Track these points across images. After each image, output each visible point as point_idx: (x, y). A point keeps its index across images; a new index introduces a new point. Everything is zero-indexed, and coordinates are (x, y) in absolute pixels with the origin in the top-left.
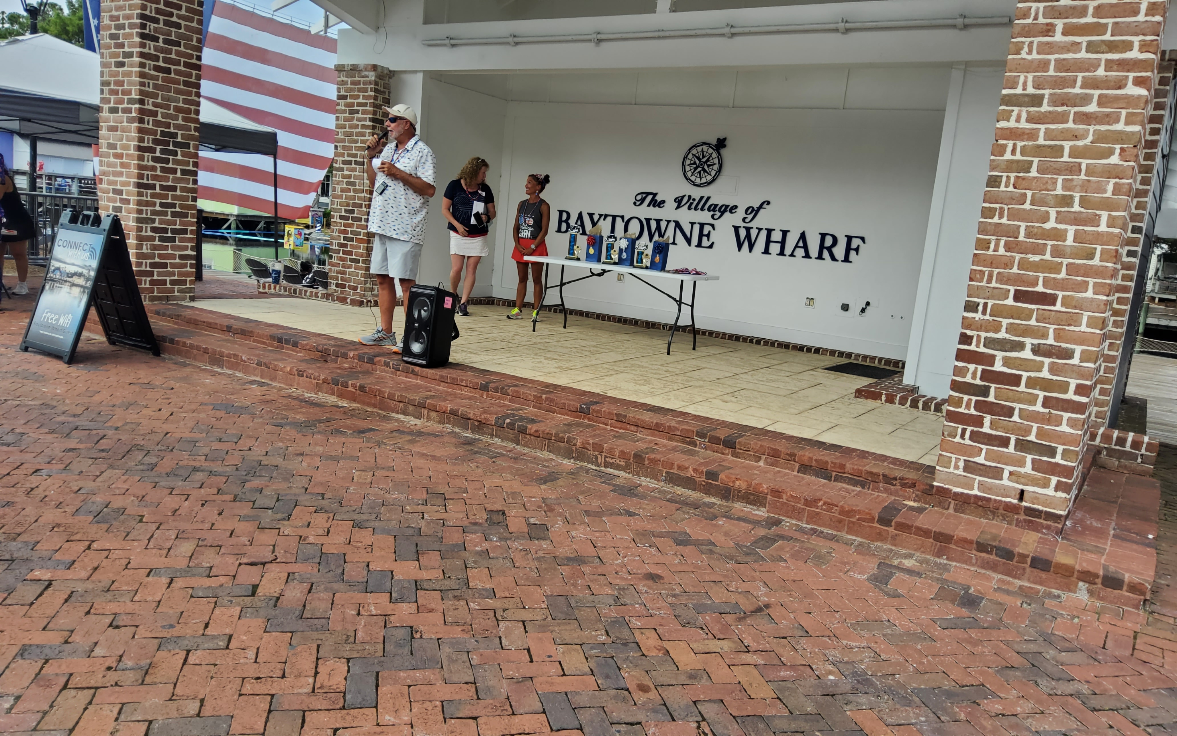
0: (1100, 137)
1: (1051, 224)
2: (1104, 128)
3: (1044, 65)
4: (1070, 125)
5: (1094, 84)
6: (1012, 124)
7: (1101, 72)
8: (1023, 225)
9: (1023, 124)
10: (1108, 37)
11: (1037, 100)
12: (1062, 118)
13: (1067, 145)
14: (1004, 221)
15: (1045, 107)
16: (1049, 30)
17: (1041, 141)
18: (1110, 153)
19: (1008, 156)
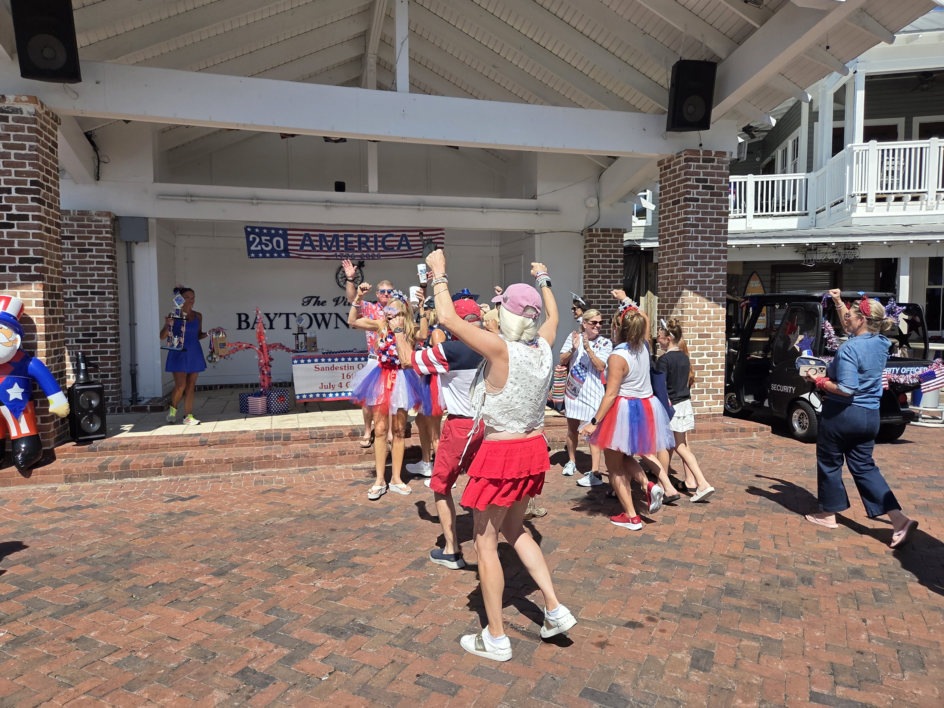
0: (716, 276)
1: (705, 309)
2: (717, 273)
3: (696, 251)
4: (707, 272)
5: (711, 258)
6: (689, 273)
7: (713, 254)
8: (698, 309)
9: (693, 273)
10: (714, 241)
11: (696, 264)
12: (704, 270)
13: (707, 279)
14: (691, 309)
15: (699, 266)
16: (696, 238)
17: (699, 279)
18: (719, 282)
19: (689, 284)
